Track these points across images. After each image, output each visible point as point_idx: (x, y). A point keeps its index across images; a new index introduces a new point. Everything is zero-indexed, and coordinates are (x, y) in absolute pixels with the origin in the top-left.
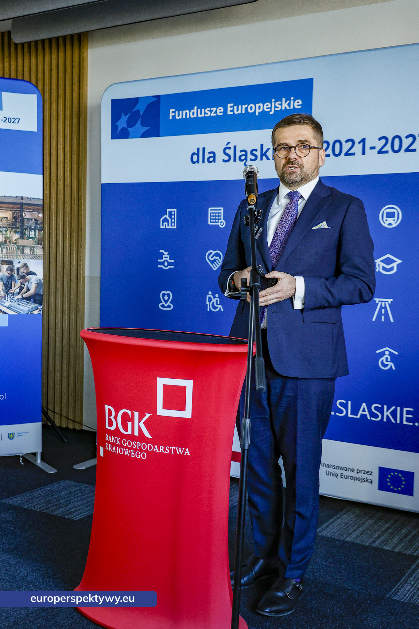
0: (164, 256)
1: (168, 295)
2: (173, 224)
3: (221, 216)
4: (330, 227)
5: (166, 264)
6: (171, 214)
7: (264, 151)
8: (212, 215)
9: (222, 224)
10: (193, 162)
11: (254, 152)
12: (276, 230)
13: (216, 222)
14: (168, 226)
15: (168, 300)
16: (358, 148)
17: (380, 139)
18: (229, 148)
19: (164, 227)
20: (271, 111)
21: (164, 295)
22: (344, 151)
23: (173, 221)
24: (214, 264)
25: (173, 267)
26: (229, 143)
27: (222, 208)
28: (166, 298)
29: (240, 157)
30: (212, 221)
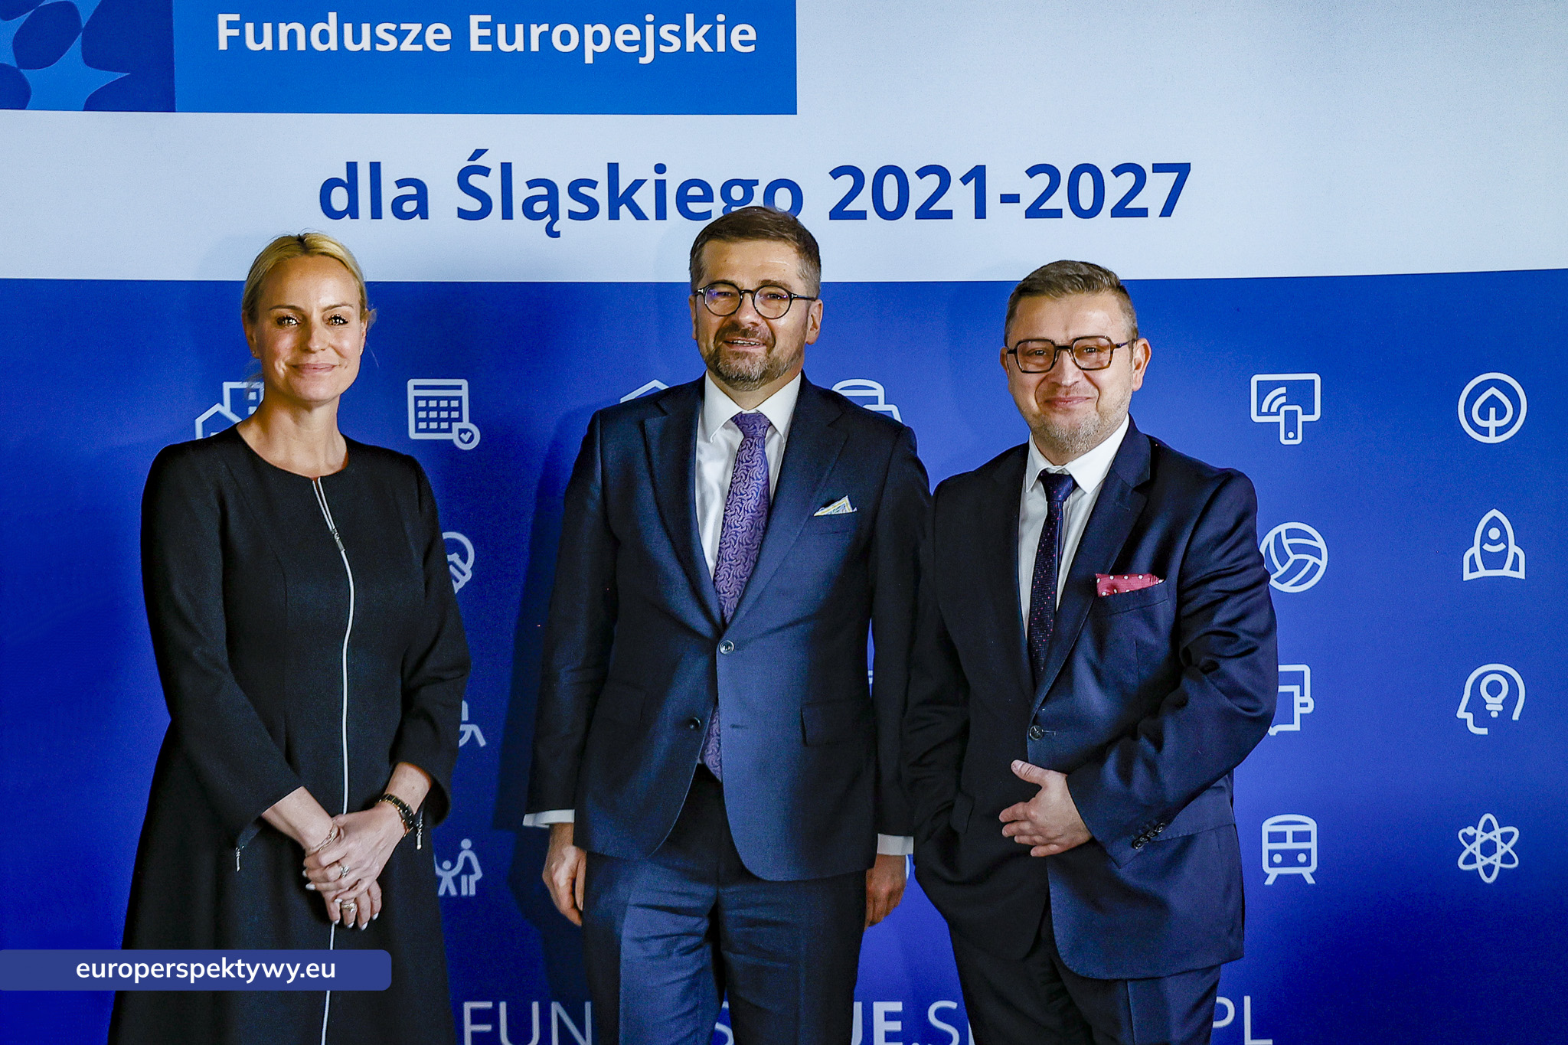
3: (459, 409)
6: (240, 401)
7: (622, 190)
8: (422, 404)
9: (466, 437)
10: (332, 214)
11: (585, 190)
13: (439, 430)
16: (960, 197)
17: (1032, 172)
18: (485, 171)
20: (641, 53)
22: (915, 202)
26: (478, 153)
27: (464, 383)
29: (529, 203)
30: (422, 425)
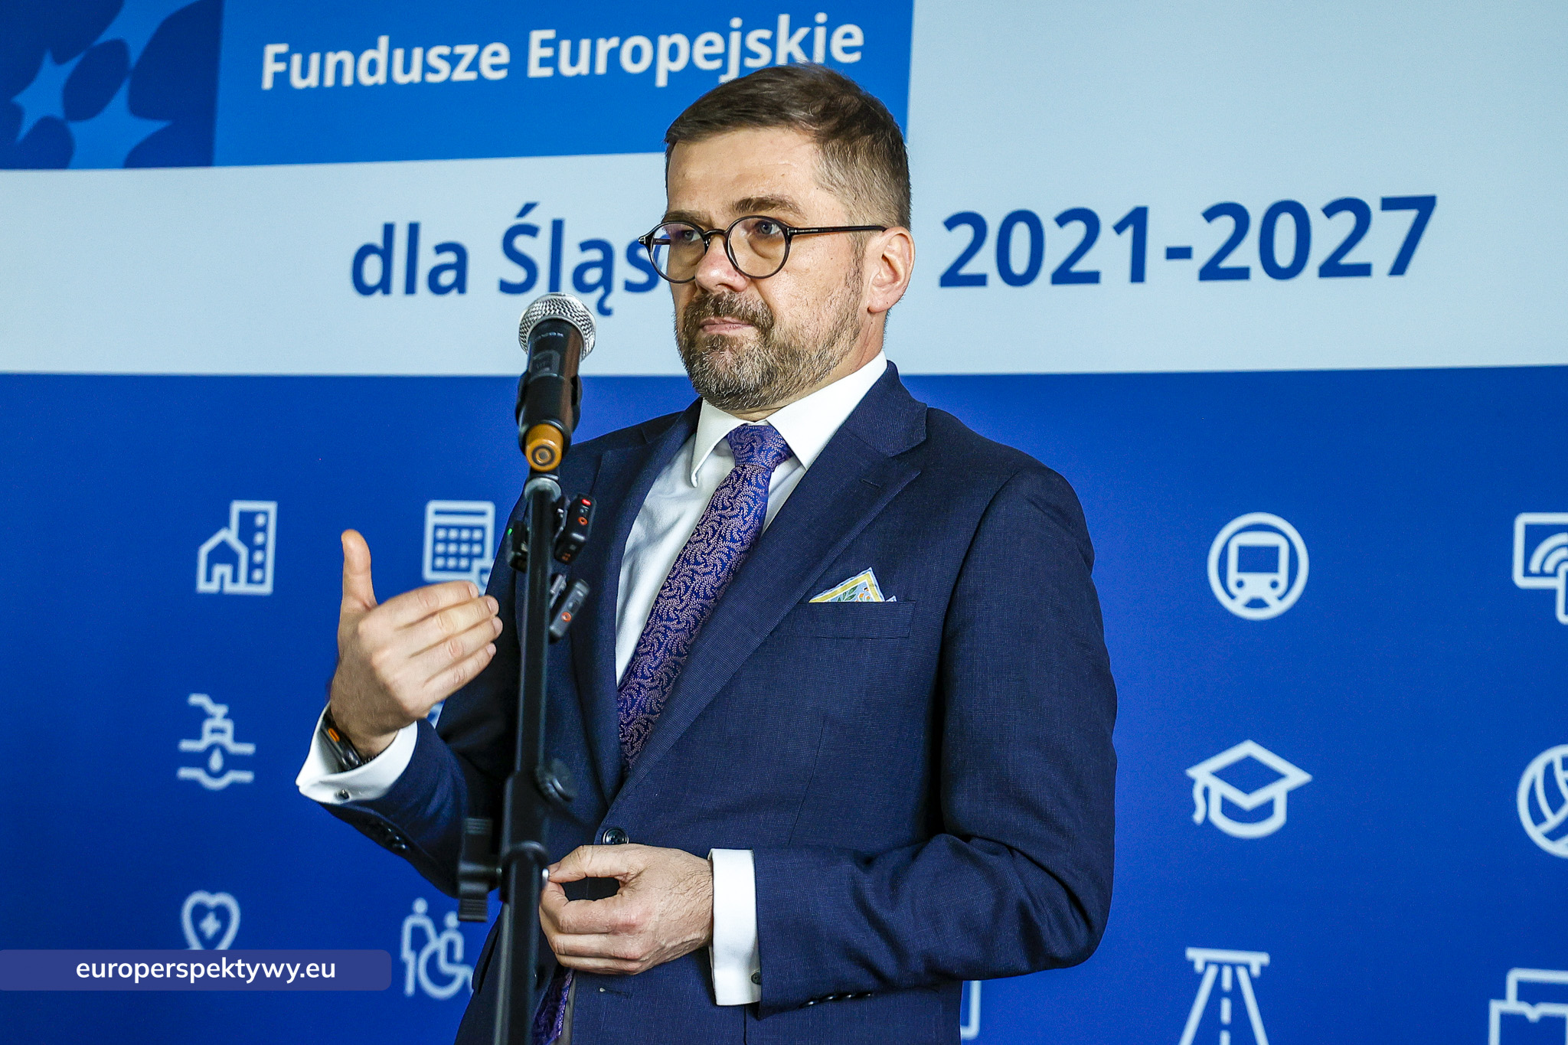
0: (208, 725)
1: (222, 914)
2: (258, 575)
3: (482, 542)
4: (893, 599)
5: (216, 762)
6: (248, 527)
10: (363, 289)
12: (657, 602)
13: (457, 569)
14: (235, 579)
15: (220, 935)
16: (1113, 252)
17: (1211, 214)
18: (532, 231)
19: (213, 587)
21: (200, 912)
22: (1052, 261)
23: (259, 557)
25: (246, 777)
26: (528, 208)
27: (489, 507)
28: (210, 925)
29: (580, 271)
30: (440, 562)
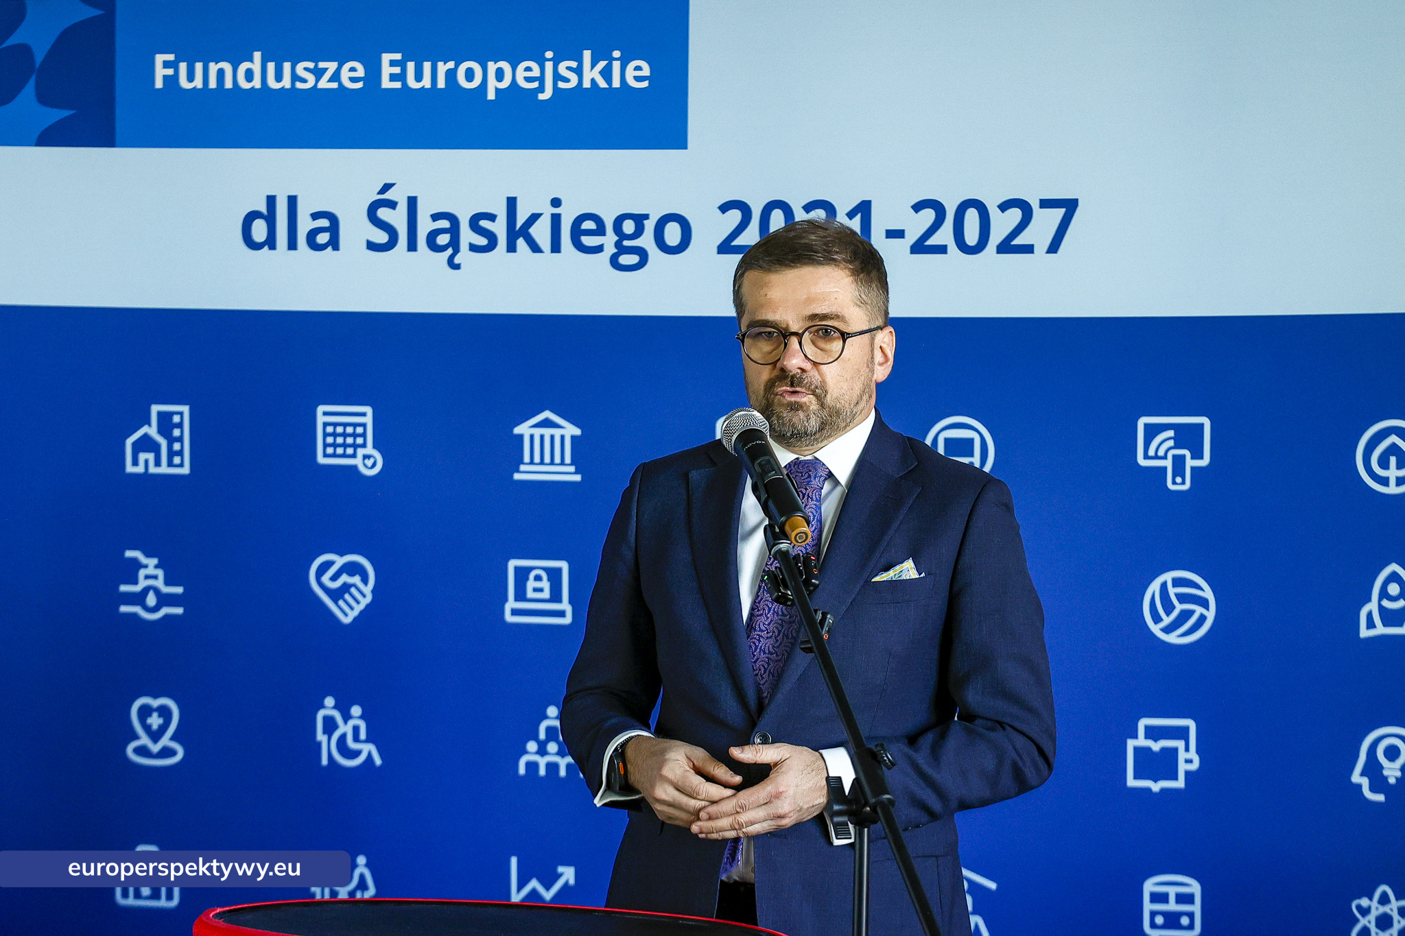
0: (143, 572)
2: (177, 460)
3: (364, 435)
4: (923, 575)
5: (151, 600)
6: (166, 424)
7: (520, 221)
9: (369, 462)
11: (484, 223)
13: (344, 456)
14: (158, 464)
15: (164, 727)
17: (918, 207)
18: (392, 205)
19: (140, 469)
20: (541, 89)
21: (145, 712)
23: (177, 446)
24: (341, 603)
25: (179, 611)
26: (387, 187)
27: (368, 410)
28: (155, 721)
29: (432, 236)
30: (330, 450)
